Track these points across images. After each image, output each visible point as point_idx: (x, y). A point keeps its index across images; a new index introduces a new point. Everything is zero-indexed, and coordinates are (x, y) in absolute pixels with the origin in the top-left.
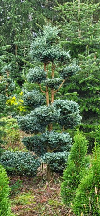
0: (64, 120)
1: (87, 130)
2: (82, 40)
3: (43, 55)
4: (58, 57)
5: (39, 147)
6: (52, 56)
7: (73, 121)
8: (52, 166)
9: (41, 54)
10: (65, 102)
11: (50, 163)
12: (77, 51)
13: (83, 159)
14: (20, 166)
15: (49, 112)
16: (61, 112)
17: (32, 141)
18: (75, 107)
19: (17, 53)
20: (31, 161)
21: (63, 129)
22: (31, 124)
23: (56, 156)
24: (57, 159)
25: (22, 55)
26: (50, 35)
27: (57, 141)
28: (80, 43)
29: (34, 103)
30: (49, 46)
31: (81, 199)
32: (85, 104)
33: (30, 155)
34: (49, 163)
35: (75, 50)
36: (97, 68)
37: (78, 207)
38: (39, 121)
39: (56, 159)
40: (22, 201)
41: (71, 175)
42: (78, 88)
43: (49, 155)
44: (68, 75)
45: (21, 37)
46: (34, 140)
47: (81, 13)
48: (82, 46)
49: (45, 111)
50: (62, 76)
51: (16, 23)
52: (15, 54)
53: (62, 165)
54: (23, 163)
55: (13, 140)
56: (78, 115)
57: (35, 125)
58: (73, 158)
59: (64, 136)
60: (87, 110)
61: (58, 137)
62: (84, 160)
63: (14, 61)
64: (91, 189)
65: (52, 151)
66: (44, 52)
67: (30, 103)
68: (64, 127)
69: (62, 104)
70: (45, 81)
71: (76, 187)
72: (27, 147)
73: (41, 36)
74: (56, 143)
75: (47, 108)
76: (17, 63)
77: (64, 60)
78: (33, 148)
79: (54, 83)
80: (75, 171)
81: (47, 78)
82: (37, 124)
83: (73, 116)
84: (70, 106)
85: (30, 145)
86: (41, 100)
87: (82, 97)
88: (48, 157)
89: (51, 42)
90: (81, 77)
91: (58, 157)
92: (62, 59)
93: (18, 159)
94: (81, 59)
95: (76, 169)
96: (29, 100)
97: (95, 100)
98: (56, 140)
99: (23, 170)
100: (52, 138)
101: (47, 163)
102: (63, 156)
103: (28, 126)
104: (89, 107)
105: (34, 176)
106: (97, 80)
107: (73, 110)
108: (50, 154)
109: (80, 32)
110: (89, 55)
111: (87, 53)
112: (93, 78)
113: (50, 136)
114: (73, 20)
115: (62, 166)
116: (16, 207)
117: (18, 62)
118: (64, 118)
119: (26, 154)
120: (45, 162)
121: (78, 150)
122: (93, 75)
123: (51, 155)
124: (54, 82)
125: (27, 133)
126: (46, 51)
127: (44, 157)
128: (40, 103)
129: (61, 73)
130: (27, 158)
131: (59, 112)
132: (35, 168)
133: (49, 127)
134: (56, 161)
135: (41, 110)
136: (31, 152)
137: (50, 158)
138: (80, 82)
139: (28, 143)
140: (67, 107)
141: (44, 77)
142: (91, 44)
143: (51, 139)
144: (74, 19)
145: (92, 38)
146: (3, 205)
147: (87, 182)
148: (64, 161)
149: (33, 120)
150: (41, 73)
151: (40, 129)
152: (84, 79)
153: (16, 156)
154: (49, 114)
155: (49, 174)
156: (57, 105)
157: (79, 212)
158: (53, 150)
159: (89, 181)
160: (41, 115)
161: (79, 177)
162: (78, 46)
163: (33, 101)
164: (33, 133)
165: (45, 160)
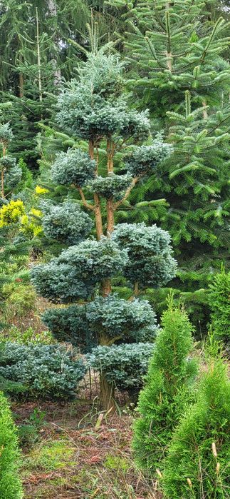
0: (138, 271)
1: (190, 285)
2: (175, 77)
3: (86, 123)
4: (122, 127)
5: (82, 333)
6: (108, 125)
7: (157, 271)
8: (111, 376)
9: (82, 120)
10: (140, 231)
11: (108, 369)
12: (163, 102)
13: (181, 367)
14: (38, 378)
15: (102, 255)
16: (130, 253)
17: (66, 318)
18: (161, 243)
19: (22, 92)
20: (63, 366)
21: (136, 289)
22: (61, 281)
23: (120, 355)
24: (124, 362)
25: (35, 98)
26: (102, 76)
27: (121, 320)
28: (171, 83)
29: (69, 234)
30: (100, 102)
31: (180, 463)
32: (184, 224)
33: (61, 351)
34: (105, 371)
35: (159, 99)
36: (210, 142)
37: (174, 481)
38: (81, 274)
39: (120, 360)
40: (46, 460)
41: (157, 403)
42: (168, 188)
43: (104, 351)
44: (144, 167)
45: (31, 54)
46: (69, 315)
47: (170, 12)
48: (175, 91)
49: (94, 253)
50: (132, 168)
51: (19, 22)
52: (17, 94)
53: (133, 373)
54: (46, 370)
55: (20, 310)
56: (169, 257)
57: (71, 284)
58: (160, 364)
59: (139, 307)
60: (189, 239)
61: (124, 311)
62: (184, 368)
63: (16, 111)
64: (202, 439)
65: (111, 342)
66: (89, 116)
67: (59, 233)
68: (137, 285)
69: (133, 235)
70: (93, 182)
71: (168, 431)
72: (54, 332)
73: (81, 77)
74: (119, 324)
75: (97, 246)
76: (24, 117)
77: (134, 132)
78: (66, 336)
79: (114, 187)
80: (165, 393)
81: (97, 176)
82: (76, 281)
83: (157, 261)
84: (150, 240)
85: (60, 329)
86: (83, 227)
87: (175, 208)
88: (102, 357)
89: (106, 91)
90: (173, 164)
91: (126, 356)
92: (131, 130)
93: (34, 362)
94: (173, 123)
95: (167, 389)
96: (56, 227)
97: (206, 216)
98: (120, 318)
99: (46, 388)
100: (110, 313)
101: (99, 370)
102: (136, 355)
103: (56, 286)
104: (192, 232)
105: (72, 398)
106: (212, 169)
107: (158, 247)
108: (106, 349)
109: (169, 57)
110: (191, 112)
111: (187, 107)
112: (202, 166)
113: (107, 309)
114: (153, 28)
115: (135, 377)
116: (34, 477)
117: (27, 114)
118: (136, 264)
119: (52, 350)
120: (96, 368)
121: (172, 347)
122: (201, 159)
123: (109, 353)
124: (113, 184)
125: (54, 302)
126: (93, 113)
127: (93, 357)
128: (82, 232)
129: (129, 162)
130: (54, 360)
131: (126, 255)
132: (72, 382)
133: (102, 287)
134: (120, 365)
135: (84, 250)
136: (64, 345)
137: (107, 358)
138: (172, 175)
139: (57, 323)
140: (144, 242)
141: (90, 173)
142: (195, 86)
143: (109, 316)
144: (157, 26)
145: (198, 71)
146: (6, 488)
147: (194, 424)
148: (138, 365)
149: (66, 273)
150: (82, 164)
151: (83, 293)
152: (181, 167)
153: (29, 355)
154: (102, 258)
155: (105, 395)
156: (120, 238)
157: (175, 493)
158: (113, 340)
159: (198, 423)
160: (85, 262)
161: (174, 408)
162: (166, 91)
163: (65, 229)
164: (66, 301)
165: (96, 364)
